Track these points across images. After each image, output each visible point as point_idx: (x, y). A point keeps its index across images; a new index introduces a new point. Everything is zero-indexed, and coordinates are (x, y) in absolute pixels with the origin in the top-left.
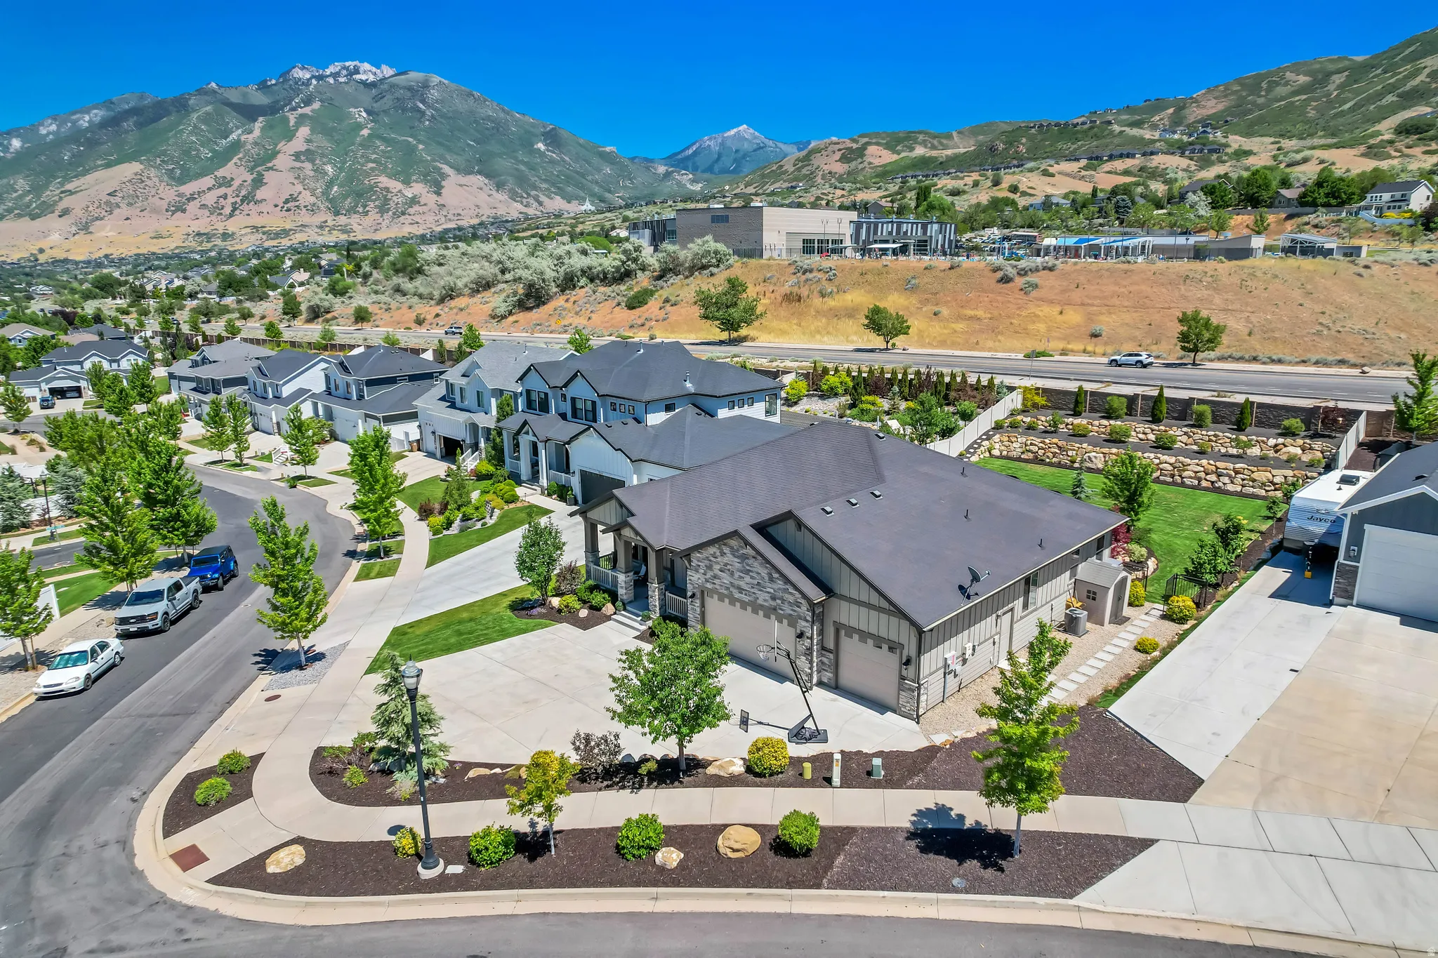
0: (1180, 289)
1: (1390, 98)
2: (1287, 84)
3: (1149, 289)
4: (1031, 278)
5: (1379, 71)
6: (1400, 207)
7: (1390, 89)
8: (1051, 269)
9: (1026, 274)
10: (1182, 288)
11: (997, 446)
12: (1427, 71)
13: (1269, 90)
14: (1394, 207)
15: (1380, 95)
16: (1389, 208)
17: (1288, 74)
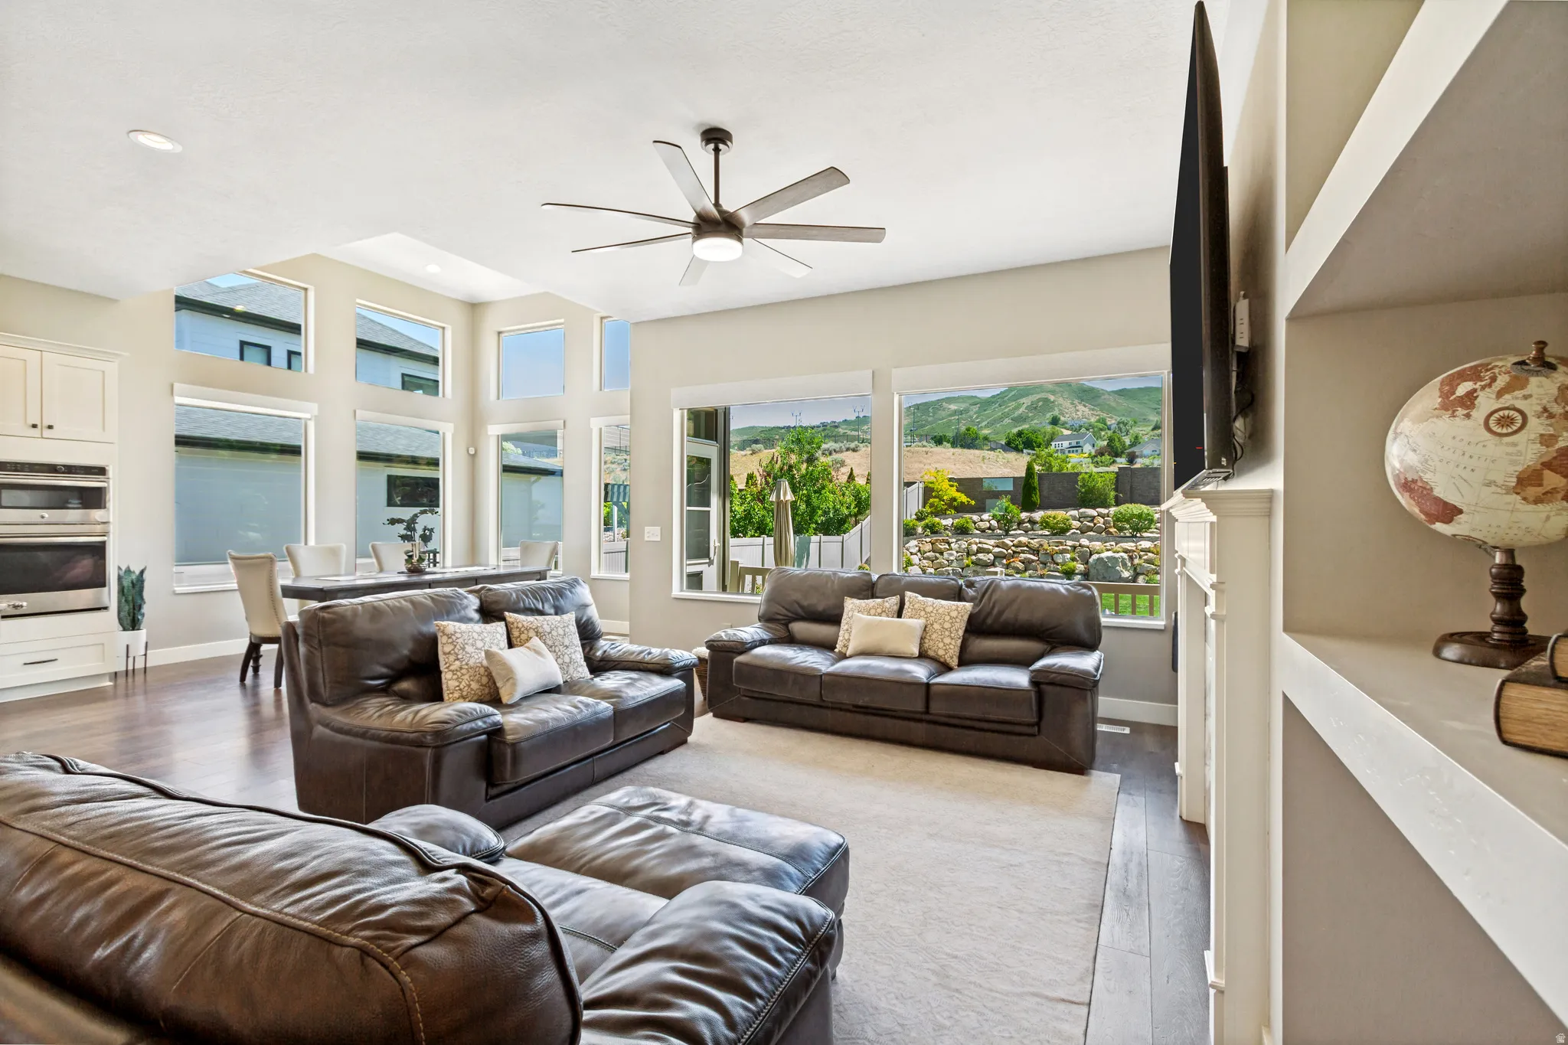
0: (981, 467)
1: (1007, 421)
2: (944, 410)
3: (953, 466)
4: (835, 456)
5: (997, 405)
6: (1077, 451)
7: (1006, 415)
8: (854, 450)
9: (830, 454)
10: (984, 466)
11: (915, 559)
12: (1025, 405)
13: (934, 413)
14: (1073, 452)
15: (1001, 419)
16: (1069, 452)
17: (944, 403)
